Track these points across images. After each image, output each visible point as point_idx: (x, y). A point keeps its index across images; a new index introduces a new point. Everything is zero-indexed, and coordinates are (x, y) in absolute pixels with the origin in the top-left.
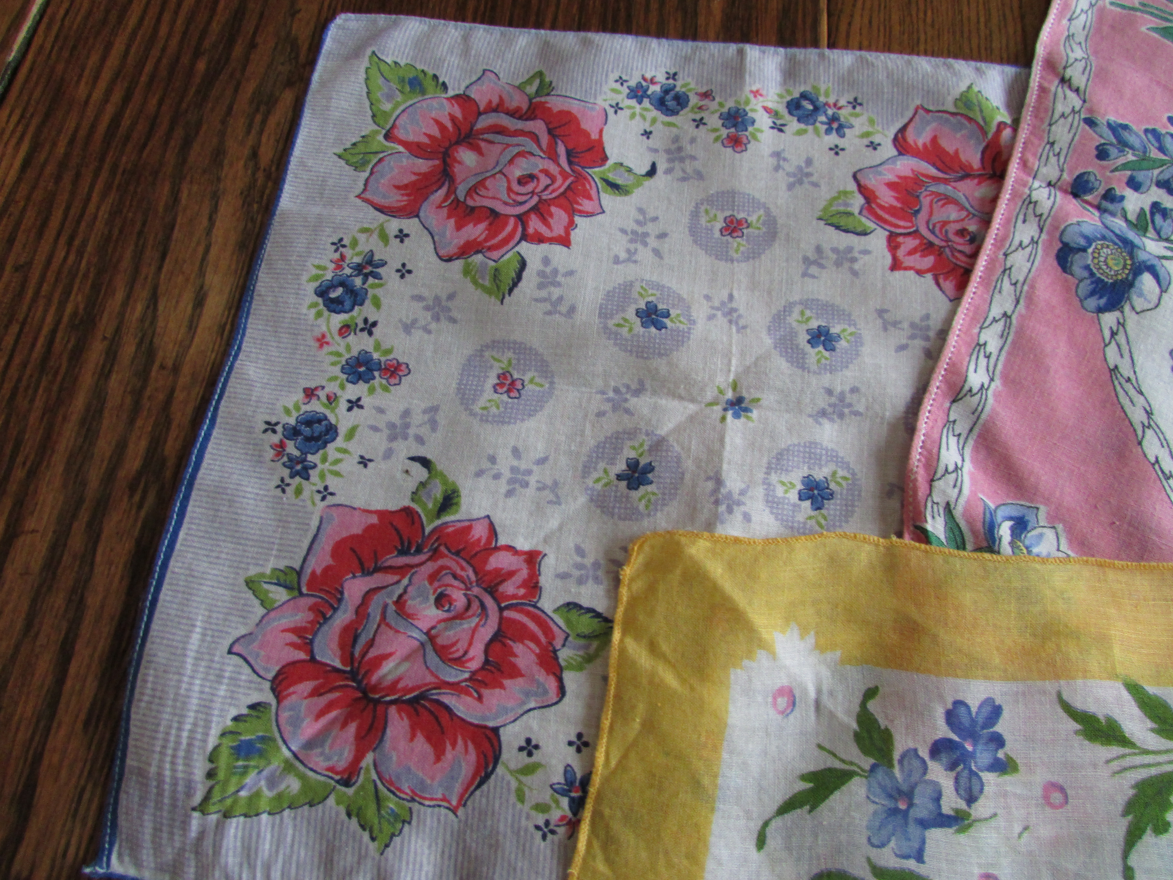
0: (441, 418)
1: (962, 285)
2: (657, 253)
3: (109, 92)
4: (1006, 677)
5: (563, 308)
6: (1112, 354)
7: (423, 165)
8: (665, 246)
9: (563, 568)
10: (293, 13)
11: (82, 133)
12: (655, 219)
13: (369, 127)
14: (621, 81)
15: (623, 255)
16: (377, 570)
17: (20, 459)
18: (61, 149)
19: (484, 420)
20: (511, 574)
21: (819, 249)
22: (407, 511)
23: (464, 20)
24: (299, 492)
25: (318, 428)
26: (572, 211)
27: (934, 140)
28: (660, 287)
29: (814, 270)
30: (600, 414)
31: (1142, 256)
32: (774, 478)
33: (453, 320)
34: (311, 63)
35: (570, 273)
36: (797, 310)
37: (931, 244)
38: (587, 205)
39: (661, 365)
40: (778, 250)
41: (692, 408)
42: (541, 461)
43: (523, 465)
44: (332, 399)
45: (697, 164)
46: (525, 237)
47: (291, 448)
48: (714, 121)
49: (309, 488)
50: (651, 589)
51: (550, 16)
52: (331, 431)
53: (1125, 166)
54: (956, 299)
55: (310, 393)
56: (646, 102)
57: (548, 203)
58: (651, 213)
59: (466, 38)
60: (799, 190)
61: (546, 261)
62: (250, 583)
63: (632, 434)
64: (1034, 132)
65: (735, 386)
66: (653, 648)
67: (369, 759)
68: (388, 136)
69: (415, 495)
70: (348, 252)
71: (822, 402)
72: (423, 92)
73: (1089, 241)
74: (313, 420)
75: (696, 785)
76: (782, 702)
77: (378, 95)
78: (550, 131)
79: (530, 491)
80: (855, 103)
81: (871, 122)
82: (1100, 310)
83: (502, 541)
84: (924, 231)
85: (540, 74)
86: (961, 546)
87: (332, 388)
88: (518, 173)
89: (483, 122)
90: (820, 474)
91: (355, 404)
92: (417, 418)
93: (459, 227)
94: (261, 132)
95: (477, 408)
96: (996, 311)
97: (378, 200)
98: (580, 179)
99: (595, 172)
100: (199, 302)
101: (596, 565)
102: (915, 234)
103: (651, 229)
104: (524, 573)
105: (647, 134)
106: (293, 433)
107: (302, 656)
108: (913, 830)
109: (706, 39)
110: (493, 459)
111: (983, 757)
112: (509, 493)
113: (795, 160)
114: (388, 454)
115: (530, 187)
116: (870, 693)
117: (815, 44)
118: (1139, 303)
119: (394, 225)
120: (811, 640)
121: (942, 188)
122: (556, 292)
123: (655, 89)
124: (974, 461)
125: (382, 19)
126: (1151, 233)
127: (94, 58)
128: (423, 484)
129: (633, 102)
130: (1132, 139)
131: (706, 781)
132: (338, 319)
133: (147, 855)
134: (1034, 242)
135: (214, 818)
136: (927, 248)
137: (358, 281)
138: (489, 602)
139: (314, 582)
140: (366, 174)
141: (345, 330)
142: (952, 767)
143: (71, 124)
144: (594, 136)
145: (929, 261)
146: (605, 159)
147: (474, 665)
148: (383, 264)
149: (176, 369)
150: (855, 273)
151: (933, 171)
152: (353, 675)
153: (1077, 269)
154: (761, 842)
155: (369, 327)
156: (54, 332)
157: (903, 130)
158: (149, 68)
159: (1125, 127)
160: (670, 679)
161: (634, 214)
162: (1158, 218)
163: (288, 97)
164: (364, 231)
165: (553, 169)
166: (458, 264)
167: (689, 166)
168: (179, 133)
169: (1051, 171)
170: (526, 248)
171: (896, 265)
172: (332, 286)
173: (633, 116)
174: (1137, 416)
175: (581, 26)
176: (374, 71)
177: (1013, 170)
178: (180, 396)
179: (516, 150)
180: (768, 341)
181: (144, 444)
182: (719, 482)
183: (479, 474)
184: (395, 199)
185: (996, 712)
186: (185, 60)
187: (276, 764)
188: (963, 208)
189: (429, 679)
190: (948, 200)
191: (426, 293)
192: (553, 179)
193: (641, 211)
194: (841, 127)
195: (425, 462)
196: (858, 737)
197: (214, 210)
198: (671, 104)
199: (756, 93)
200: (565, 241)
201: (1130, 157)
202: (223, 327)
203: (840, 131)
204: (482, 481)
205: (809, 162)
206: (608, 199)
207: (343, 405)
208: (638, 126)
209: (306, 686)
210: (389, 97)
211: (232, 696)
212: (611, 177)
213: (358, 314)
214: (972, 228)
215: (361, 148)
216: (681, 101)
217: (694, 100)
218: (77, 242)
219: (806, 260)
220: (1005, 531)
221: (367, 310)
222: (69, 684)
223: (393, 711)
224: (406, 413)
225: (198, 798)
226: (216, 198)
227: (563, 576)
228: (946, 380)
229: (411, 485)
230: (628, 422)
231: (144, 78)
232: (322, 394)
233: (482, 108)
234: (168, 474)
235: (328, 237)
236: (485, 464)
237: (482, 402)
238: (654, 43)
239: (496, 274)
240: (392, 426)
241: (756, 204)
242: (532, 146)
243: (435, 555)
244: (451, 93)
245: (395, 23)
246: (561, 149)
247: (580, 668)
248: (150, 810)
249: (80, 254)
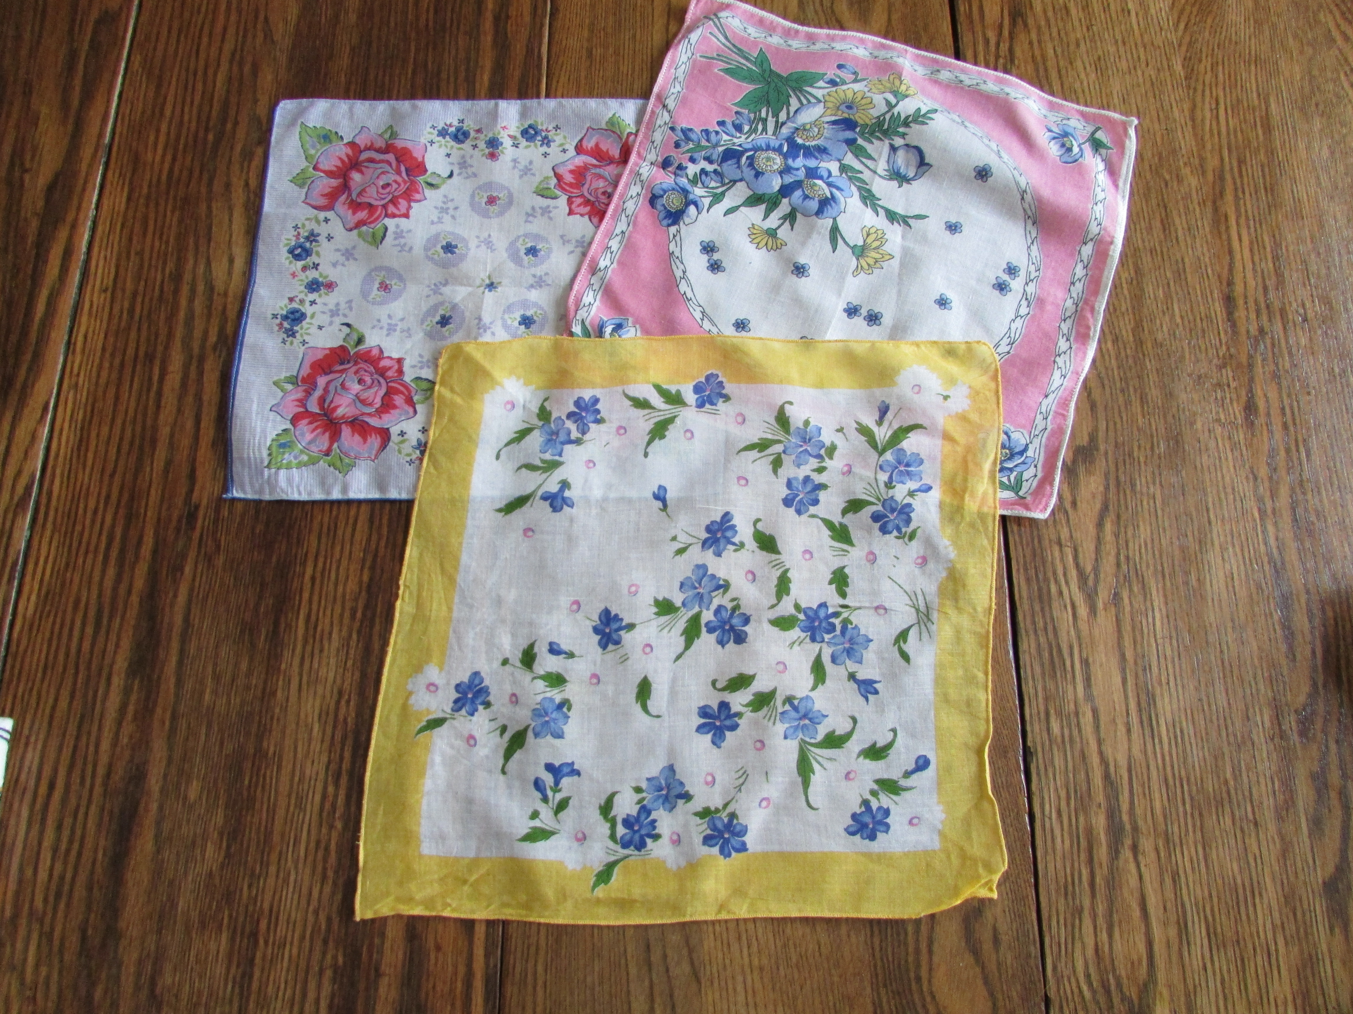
0: (354, 305)
1: (601, 220)
2: (453, 217)
3: (164, 156)
4: (603, 387)
5: (407, 248)
6: (672, 247)
7: (334, 182)
8: (457, 214)
9: (413, 363)
10: (256, 101)
11: (154, 181)
12: (452, 200)
13: (304, 164)
14: (433, 127)
15: (436, 220)
16: (331, 372)
17: (159, 341)
18: (145, 191)
19: (373, 304)
20: (390, 368)
21: (533, 208)
22: (342, 348)
23: (349, 98)
24: (292, 343)
25: (297, 315)
26: (409, 200)
27: (597, 145)
28: (453, 234)
29: (531, 219)
30: (428, 296)
31: (691, 197)
32: (506, 316)
33: (356, 259)
34: (270, 130)
35: (409, 231)
36: (521, 240)
37: (589, 201)
38: (417, 196)
39: (454, 270)
40: (513, 210)
41: (470, 289)
42: (402, 320)
43: (393, 322)
44: (302, 302)
45: (473, 170)
46: (387, 215)
47: (286, 325)
48: (482, 145)
49: (296, 341)
50: (451, 368)
51: (395, 92)
52: (303, 316)
53: (688, 151)
54: (597, 227)
55: (291, 300)
56: (448, 138)
57: (397, 197)
58: (451, 197)
59: (351, 109)
60: (525, 178)
61: (397, 226)
62: (275, 383)
63: (442, 303)
64: (646, 136)
65: (489, 277)
66: (452, 390)
67: (335, 445)
68: (315, 168)
69: (344, 340)
70: (301, 231)
71: (531, 281)
72: (330, 142)
73: (665, 192)
74: (294, 312)
75: (470, 439)
76: (509, 406)
77: (307, 146)
78: (397, 159)
79: (398, 333)
80: (557, 128)
81: (565, 137)
82: (669, 225)
83: (386, 355)
84: (586, 194)
85: (391, 127)
86: (589, 336)
87: (301, 296)
88: (381, 183)
89: (364, 156)
90: (529, 313)
91: (313, 303)
92: (343, 306)
93: (354, 213)
94: (248, 172)
95: (370, 299)
96: (618, 231)
97: (314, 203)
98: (413, 183)
99: (421, 179)
100: (231, 261)
101: (428, 361)
102: (582, 196)
103: (450, 205)
104: (396, 367)
105: (448, 155)
106: (285, 318)
107: (302, 410)
108: (559, 446)
109: (480, 99)
110: (379, 321)
111: (590, 418)
112: (388, 335)
113: (523, 163)
114: (331, 323)
115: (388, 190)
116: (546, 400)
117: (538, 96)
118: (687, 220)
119: (322, 215)
120: (522, 381)
121: (597, 171)
122: (402, 241)
123: (452, 130)
124: (601, 301)
125: (304, 101)
126: (700, 185)
127: (152, 138)
128: (348, 335)
129: (440, 138)
130: (693, 136)
131: (474, 436)
132: (300, 264)
133: (248, 488)
134: (638, 195)
135: (273, 470)
136: (587, 202)
137: (308, 245)
138: (382, 380)
139: (304, 380)
140: (305, 190)
141: (304, 269)
142: (575, 422)
143: (148, 177)
144: (420, 159)
145: (588, 209)
146: (426, 171)
147: (378, 406)
148: (319, 235)
149: (226, 294)
150: (551, 218)
151: (594, 162)
152: (325, 415)
153: (659, 207)
154: (498, 457)
155: (316, 266)
156: (163, 282)
157: (581, 141)
158: (182, 142)
159: (691, 130)
160: (458, 400)
161: (442, 199)
162: (703, 177)
163: (260, 151)
164: (307, 219)
165: (399, 179)
166: (355, 232)
167: (470, 171)
168: (206, 176)
169: (652, 157)
170: (388, 222)
171: (571, 213)
172: (295, 248)
173: (440, 146)
174: (678, 274)
175: (412, 96)
176: (304, 134)
177: (633, 158)
178: (229, 307)
179: (380, 171)
180: (505, 255)
181: (216, 329)
182: (480, 319)
183: (373, 327)
184: (322, 202)
185: (596, 401)
186: (201, 134)
187: (296, 451)
188: (606, 180)
189: (358, 412)
190: (600, 177)
191: (341, 247)
192: (399, 185)
193: (445, 196)
194: (549, 142)
195: (348, 325)
196: (538, 415)
197: (231, 215)
198: (461, 137)
199: (504, 128)
200: (407, 216)
201: (691, 146)
202: (244, 273)
203: (548, 145)
204: (375, 331)
205: (531, 163)
206: (428, 192)
207: (307, 304)
208: (444, 151)
209: (305, 421)
210: (314, 147)
211: (274, 427)
212: (429, 180)
213: (309, 261)
214: (609, 190)
215: (302, 176)
216: (466, 135)
217: (472, 134)
218: (165, 237)
219: (528, 215)
220: (608, 330)
221: (314, 259)
222: (202, 432)
223: (343, 426)
224: (338, 304)
225: (266, 463)
226: (231, 209)
227: (414, 367)
228: (590, 266)
229: (343, 335)
230: (440, 298)
231: (181, 147)
232: (297, 299)
233: (362, 147)
234: (230, 342)
235: (290, 225)
236: (375, 323)
237: (372, 296)
238: (451, 103)
239: (374, 235)
240: (331, 311)
241: (503, 187)
242: (388, 168)
243: (356, 363)
244: (345, 141)
245: (312, 105)
246: (403, 169)
247: (422, 402)
248: (246, 470)
249: (167, 242)
